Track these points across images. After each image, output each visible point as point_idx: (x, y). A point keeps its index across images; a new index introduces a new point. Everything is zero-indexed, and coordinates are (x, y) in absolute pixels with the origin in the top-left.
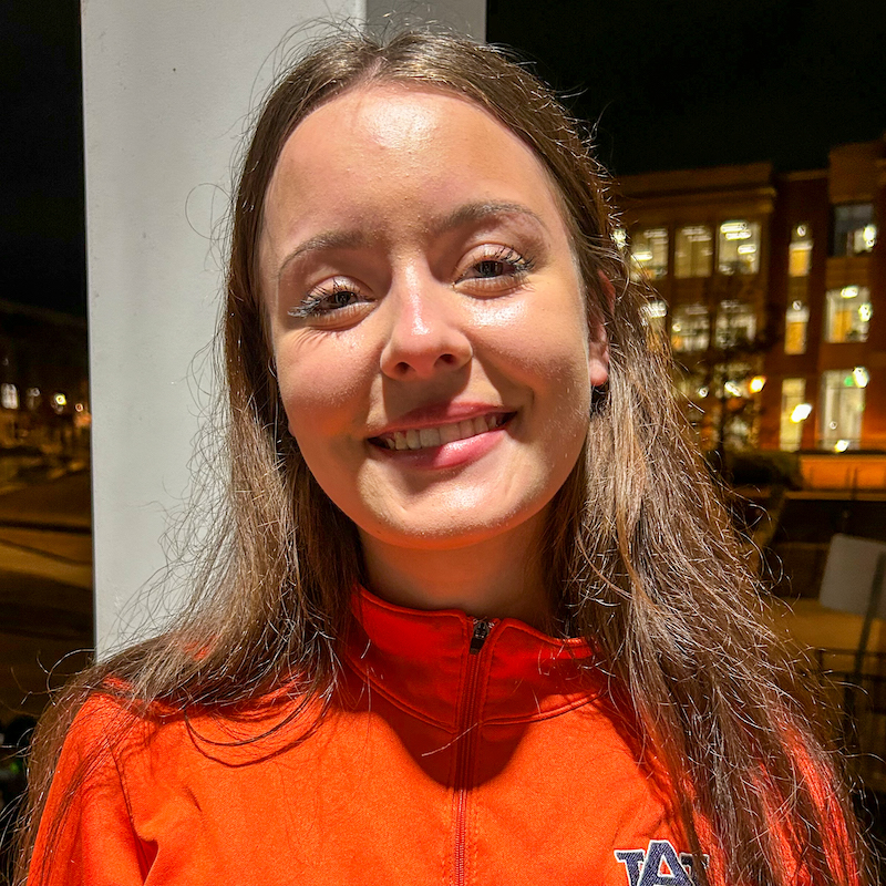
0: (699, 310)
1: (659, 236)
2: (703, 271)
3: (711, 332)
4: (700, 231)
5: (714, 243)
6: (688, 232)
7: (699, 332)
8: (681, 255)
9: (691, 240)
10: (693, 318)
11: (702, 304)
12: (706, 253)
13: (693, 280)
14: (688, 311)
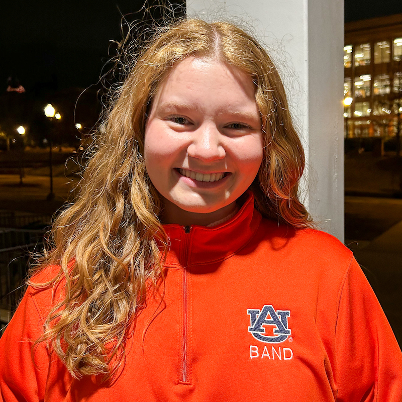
0: (385, 77)
1: (367, 47)
2: (387, 60)
3: (391, 86)
4: (384, 43)
5: (391, 48)
6: (379, 44)
7: (386, 86)
8: (376, 54)
9: (381, 47)
10: (382, 80)
11: (386, 75)
12: (388, 52)
13: (382, 64)
14: (381, 77)
